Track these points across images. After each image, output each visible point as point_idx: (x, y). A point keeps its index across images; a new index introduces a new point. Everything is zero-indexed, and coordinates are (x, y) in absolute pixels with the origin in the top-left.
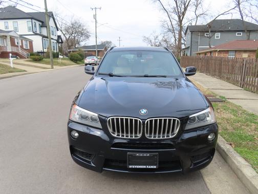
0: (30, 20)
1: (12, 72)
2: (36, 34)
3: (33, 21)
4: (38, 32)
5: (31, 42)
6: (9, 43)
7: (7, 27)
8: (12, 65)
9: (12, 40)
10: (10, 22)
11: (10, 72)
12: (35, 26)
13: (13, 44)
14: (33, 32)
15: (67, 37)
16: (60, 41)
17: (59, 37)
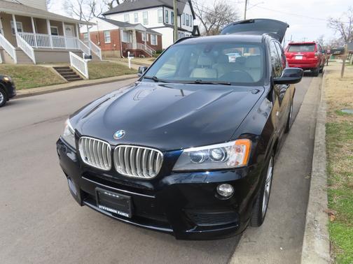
0: (162, 8)
1: (128, 74)
2: (167, 26)
3: (165, 8)
4: (170, 23)
5: (160, 37)
6: (135, 39)
7: (136, 19)
8: (130, 66)
9: (138, 35)
10: (140, 13)
11: (126, 74)
12: (167, 16)
13: (139, 40)
14: (164, 24)
15: (208, 27)
16: (197, 33)
17: (196, 28)
